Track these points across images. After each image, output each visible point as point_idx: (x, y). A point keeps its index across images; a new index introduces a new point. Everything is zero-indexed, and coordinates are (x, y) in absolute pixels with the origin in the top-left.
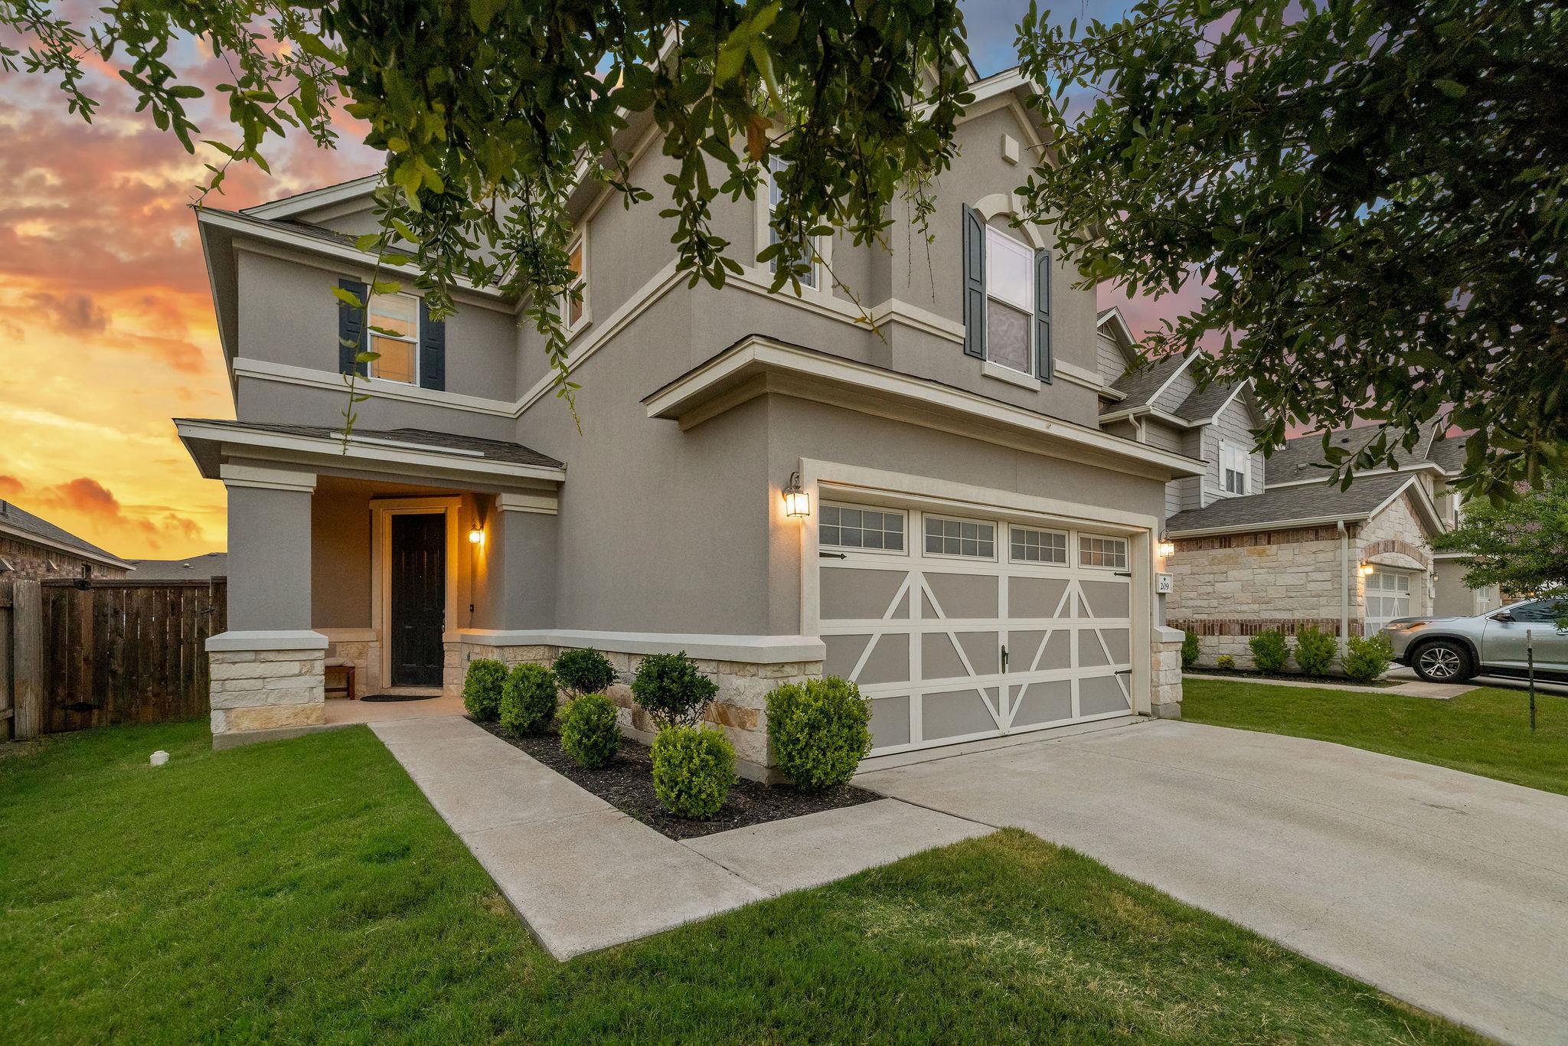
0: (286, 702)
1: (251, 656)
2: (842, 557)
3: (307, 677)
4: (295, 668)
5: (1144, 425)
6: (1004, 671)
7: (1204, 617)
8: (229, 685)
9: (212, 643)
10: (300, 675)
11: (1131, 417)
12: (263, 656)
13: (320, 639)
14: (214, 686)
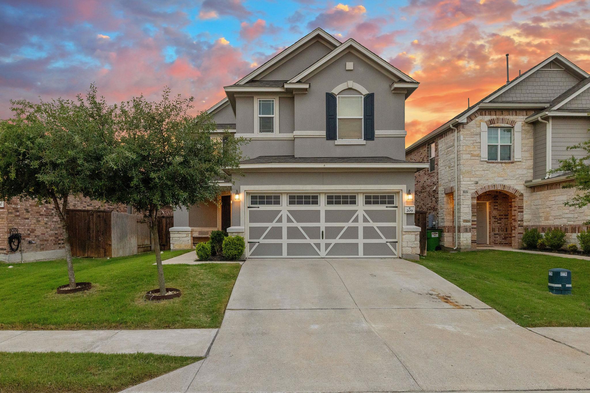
0: (183, 243)
1: (177, 232)
2: (258, 207)
3: (187, 238)
4: (185, 235)
5: (551, 121)
6: (323, 238)
7: (572, 223)
8: (174, 238)
9: (171, 229)
10: (186, 237)
11: (539, 119)
12: (179, 232)
13: (189, 229)
14: (171, 239)
